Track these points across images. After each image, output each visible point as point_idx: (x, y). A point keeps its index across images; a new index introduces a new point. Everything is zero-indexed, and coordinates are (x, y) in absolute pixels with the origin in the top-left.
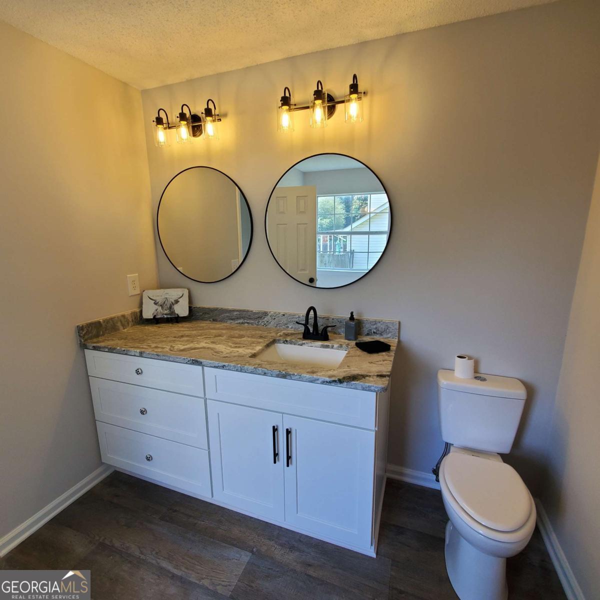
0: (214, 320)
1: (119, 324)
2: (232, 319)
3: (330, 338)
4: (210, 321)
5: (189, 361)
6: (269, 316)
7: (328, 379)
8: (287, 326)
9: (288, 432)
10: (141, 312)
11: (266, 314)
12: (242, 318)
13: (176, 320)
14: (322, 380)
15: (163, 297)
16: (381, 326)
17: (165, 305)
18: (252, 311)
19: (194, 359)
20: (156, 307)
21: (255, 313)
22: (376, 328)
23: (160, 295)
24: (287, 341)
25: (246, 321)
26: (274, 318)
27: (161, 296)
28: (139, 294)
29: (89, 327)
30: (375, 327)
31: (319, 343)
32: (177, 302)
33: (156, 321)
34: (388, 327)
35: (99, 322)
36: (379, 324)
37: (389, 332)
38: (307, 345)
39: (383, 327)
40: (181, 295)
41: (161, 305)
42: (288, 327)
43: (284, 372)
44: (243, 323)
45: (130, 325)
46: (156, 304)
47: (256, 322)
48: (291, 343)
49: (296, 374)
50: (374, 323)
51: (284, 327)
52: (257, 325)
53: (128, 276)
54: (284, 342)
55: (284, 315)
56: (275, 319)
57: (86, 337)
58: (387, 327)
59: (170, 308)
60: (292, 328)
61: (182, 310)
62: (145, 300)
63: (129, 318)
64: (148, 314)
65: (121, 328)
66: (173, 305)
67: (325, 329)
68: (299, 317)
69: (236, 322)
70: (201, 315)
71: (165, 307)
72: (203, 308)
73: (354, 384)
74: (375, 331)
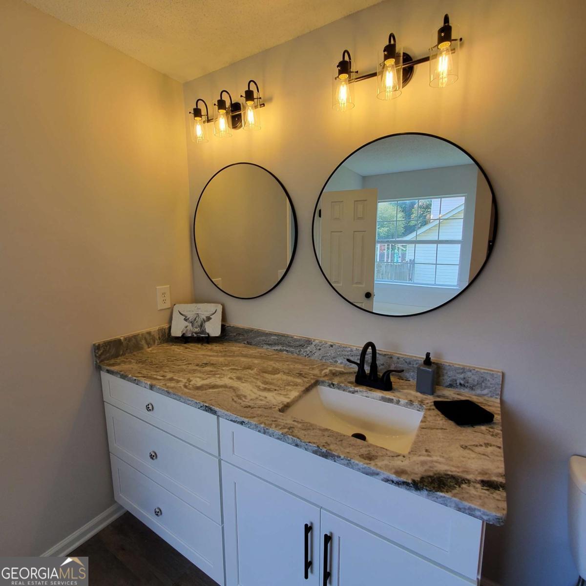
0: (248, 343)
1: (143, 342)
2: (269, 345)
3: (394, 386)
4: (244, 344)
5: (201, 407)
6: (313, 345)
7: (394, 477)
8: (334, 360)
9: (328, 539)
10: (170, 328)
11: (309, 342)
12: (281, 344)
13: (208, 340)
14: (385, 476)
15: (194, 313)
16: (473, 377)
17: (196, 321)
18: (292, 337)
19: (207, 405)
20: (186, 323)
21: (296, 340)
22: (464, 378)
23: (191, 310)
24: (333, 385)
25: (285, 348)
26: (319, 348)
27: (193, 311)
28: (170, 308)
29: (106, 346)
30: (462, 376)
31: (379, 394)
32: (209, 319)
33: (184, 340)
34: (484, 380)
35: (120, 340)
36: (469, 374)
37: (486, 387)
38: (361, 393)
39: (476, 379)
40: (214, 311)
41: (191, 322)
42: (336, 362)
43: (324, 450)
44: (281, 350)
45: (156, 344)
46: (186, 320)
47: (297, 351)
48: (339, 389)
49: (342, 457)
50: (461, 371)
51: (331, 361)
52: (298, 355)
53: (157, 287)
54: (329, 386)
55: (332, 346)
56: (320, 349)
57: (103, 357)
58: (482, 379)
59: (201, 326)
60: (341, 363)
61: (214, 329)
62: (176, 315)
63: (155, 335)
64: (176, 332)
65: (146, 346)
66: (205, 322)
67: (388, 373)
68: (351, 351)
69: (274, 348)
70: (235, 336)
71: (196, 324)
72: (237, 328)
73: (441, 496)
74: (462, 382)
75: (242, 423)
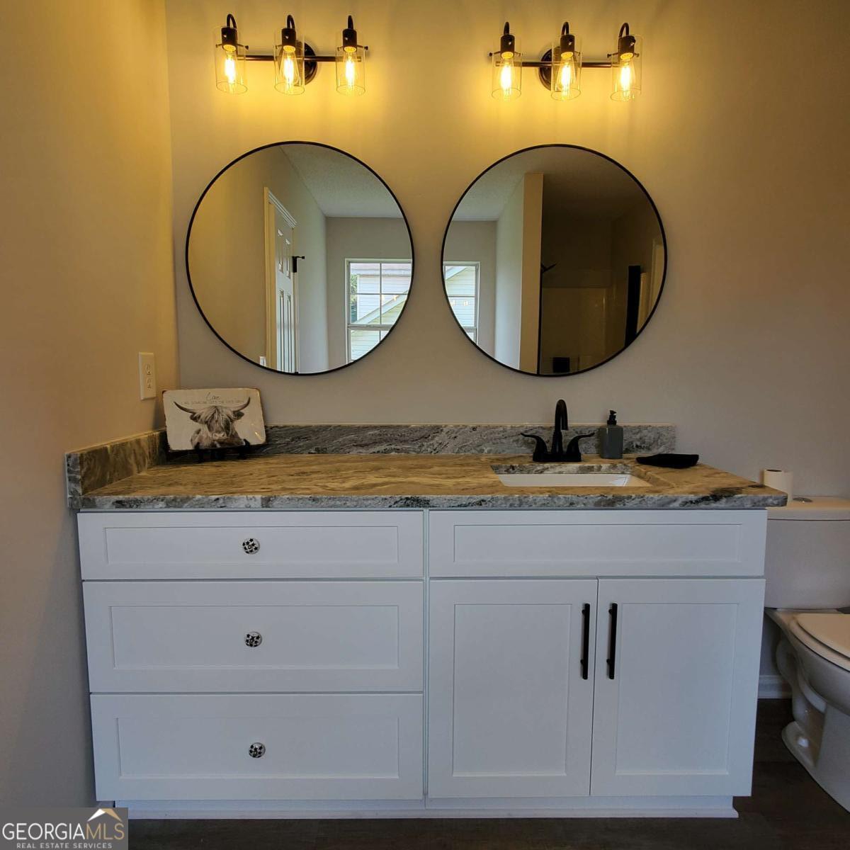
0: (318, 451)
2: (362, 446)
3: (583, 455)
4: (309, 453)
5: (396, 502)
6: (444, 433)
7: (692, 497)
8: (478, 449)
9: (613, 610)
10: (164, 436)
11: (437, 429)
12: (386, 441)
13: (245, 452)
14: (684, 500)
15: (208, 405)
16: (649, 434)
17: (214, 421)
18: (407, 427)
19: (410, 496)
20: (197, 425)
21: (415, 430)
22: (641, 439)
23: (200, 400)
24: (513, 468)
25: (393, 447)
26: (453, 435)
27: (205, 403)
28: (153, 398)
29: (91, 460)
30: (638, 436)
32: (239, 415)
33: (199, 455)
34: (660, 435)
36: (645, 432)
37: (662, 444)
39: (653, 436)
40: (246, 402)
41: (206, 422)
42: (482, 451)
44: (386, 451)
45: (147, 465)
46: (195, 418)
47: (416, 447)
50: (637, 430)
51: (473, 451)
52: (418, 453)
53: (140, 353)
54: (508, 471)
55: (474, 429)
56: (455, 437)
58: (658, 435)
59: (227, 427)
60: (489, 452)
61: (251, 431)
62: (170, 412)
63: (145, 449)
64: (181, 437)
65: (135, 469)
66: (232, 421)
67: (574, 443)
68: (505, 431)
69: (372, 450)
70: (288, 444)
71: (216, 426)
72: (294, 428)
73: (739, 498)
74: (639, 444)
75: (480, 503)
